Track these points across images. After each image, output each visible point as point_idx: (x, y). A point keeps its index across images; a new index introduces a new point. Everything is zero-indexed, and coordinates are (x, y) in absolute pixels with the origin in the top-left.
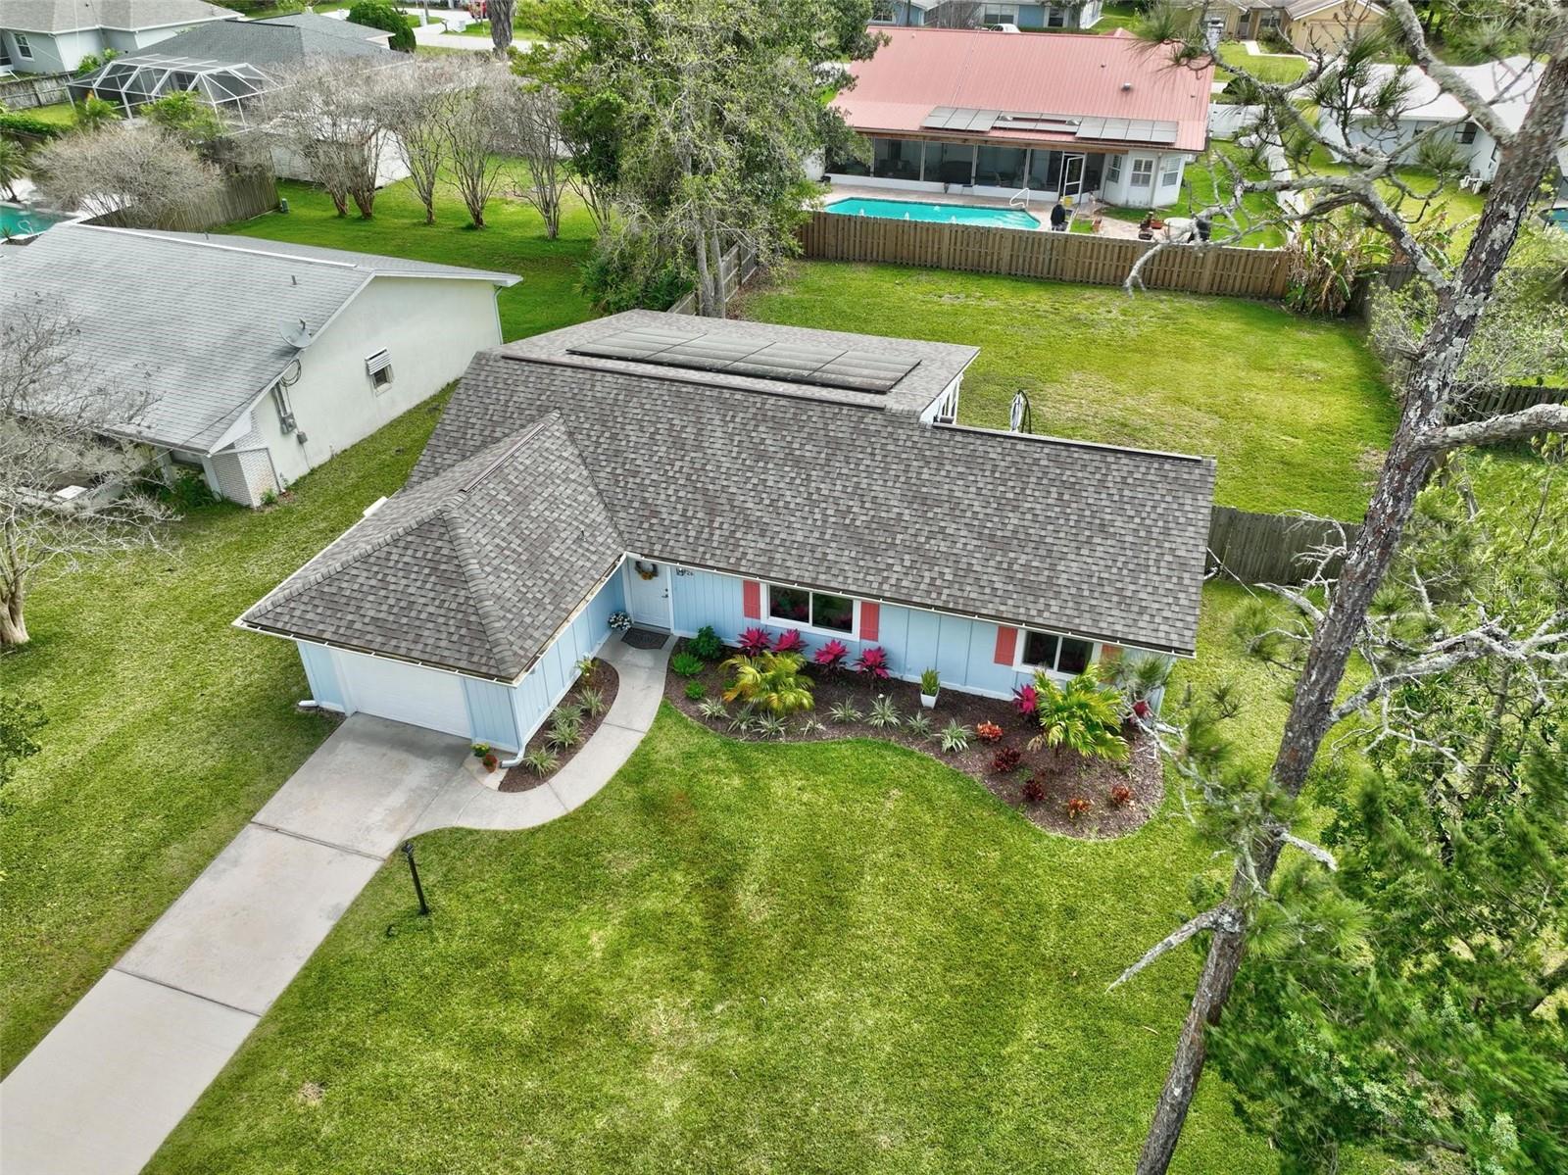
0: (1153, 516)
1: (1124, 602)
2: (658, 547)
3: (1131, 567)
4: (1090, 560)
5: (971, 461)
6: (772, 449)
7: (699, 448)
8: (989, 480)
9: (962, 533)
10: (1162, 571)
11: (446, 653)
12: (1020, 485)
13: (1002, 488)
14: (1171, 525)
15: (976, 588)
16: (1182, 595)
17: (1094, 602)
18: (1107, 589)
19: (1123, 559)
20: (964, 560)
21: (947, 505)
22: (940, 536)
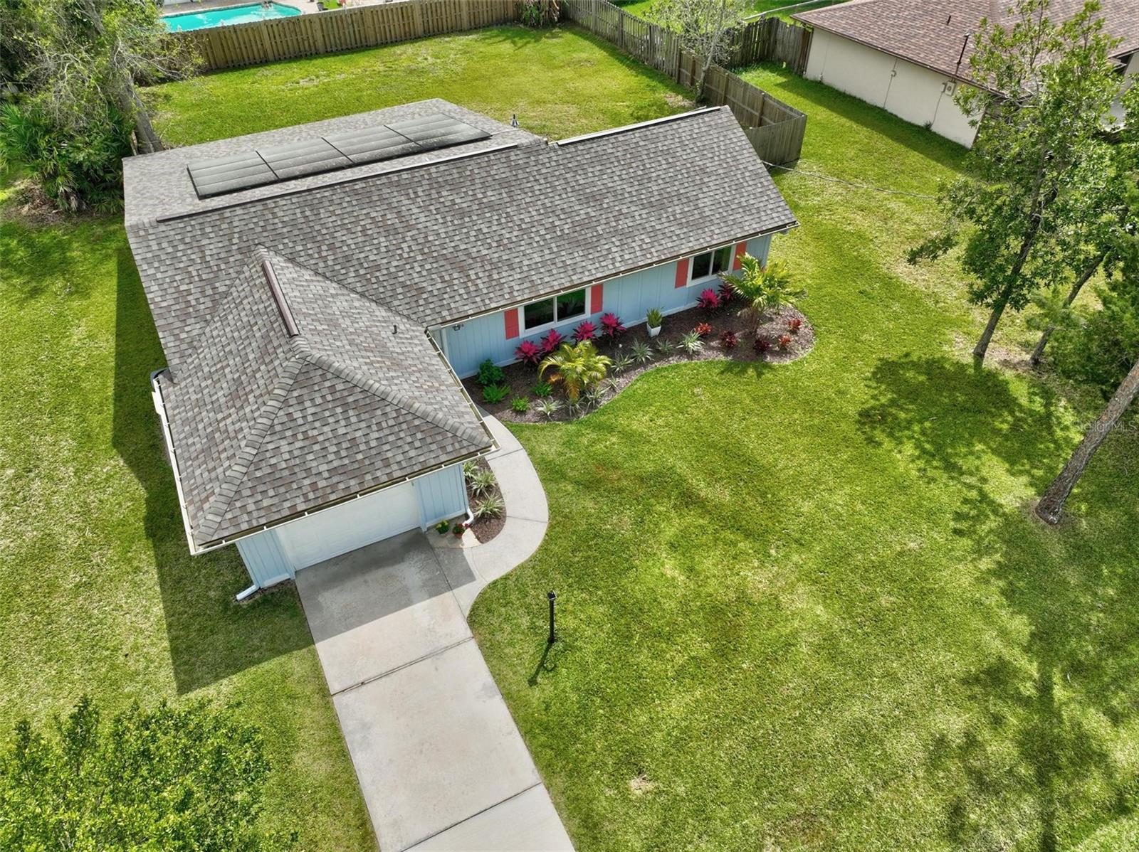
0: (722, 152)
1: (747, 210)
2: (445, 313)
3: (734, 187)
4: (711, 194)
5: (599, 159)
6: (464, 205)
7: (409, 227)
8: (621, 168)
9: (633, 209)
10: (750, 183)
11: (422, 459)
12: (639, 163)
13: (631, 170)
14: (735, 154)
15: (667, 240)
16: (769, 192)
17: (732, 218)
18: (733, 207)
19: (726, 185)
20: (647, 225)
21: (609, 195)
22: (622, 217)
